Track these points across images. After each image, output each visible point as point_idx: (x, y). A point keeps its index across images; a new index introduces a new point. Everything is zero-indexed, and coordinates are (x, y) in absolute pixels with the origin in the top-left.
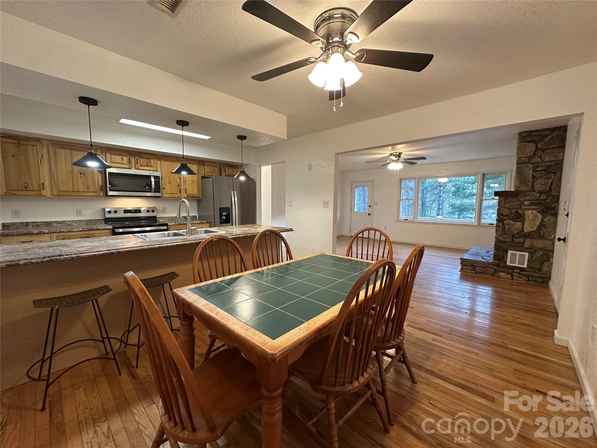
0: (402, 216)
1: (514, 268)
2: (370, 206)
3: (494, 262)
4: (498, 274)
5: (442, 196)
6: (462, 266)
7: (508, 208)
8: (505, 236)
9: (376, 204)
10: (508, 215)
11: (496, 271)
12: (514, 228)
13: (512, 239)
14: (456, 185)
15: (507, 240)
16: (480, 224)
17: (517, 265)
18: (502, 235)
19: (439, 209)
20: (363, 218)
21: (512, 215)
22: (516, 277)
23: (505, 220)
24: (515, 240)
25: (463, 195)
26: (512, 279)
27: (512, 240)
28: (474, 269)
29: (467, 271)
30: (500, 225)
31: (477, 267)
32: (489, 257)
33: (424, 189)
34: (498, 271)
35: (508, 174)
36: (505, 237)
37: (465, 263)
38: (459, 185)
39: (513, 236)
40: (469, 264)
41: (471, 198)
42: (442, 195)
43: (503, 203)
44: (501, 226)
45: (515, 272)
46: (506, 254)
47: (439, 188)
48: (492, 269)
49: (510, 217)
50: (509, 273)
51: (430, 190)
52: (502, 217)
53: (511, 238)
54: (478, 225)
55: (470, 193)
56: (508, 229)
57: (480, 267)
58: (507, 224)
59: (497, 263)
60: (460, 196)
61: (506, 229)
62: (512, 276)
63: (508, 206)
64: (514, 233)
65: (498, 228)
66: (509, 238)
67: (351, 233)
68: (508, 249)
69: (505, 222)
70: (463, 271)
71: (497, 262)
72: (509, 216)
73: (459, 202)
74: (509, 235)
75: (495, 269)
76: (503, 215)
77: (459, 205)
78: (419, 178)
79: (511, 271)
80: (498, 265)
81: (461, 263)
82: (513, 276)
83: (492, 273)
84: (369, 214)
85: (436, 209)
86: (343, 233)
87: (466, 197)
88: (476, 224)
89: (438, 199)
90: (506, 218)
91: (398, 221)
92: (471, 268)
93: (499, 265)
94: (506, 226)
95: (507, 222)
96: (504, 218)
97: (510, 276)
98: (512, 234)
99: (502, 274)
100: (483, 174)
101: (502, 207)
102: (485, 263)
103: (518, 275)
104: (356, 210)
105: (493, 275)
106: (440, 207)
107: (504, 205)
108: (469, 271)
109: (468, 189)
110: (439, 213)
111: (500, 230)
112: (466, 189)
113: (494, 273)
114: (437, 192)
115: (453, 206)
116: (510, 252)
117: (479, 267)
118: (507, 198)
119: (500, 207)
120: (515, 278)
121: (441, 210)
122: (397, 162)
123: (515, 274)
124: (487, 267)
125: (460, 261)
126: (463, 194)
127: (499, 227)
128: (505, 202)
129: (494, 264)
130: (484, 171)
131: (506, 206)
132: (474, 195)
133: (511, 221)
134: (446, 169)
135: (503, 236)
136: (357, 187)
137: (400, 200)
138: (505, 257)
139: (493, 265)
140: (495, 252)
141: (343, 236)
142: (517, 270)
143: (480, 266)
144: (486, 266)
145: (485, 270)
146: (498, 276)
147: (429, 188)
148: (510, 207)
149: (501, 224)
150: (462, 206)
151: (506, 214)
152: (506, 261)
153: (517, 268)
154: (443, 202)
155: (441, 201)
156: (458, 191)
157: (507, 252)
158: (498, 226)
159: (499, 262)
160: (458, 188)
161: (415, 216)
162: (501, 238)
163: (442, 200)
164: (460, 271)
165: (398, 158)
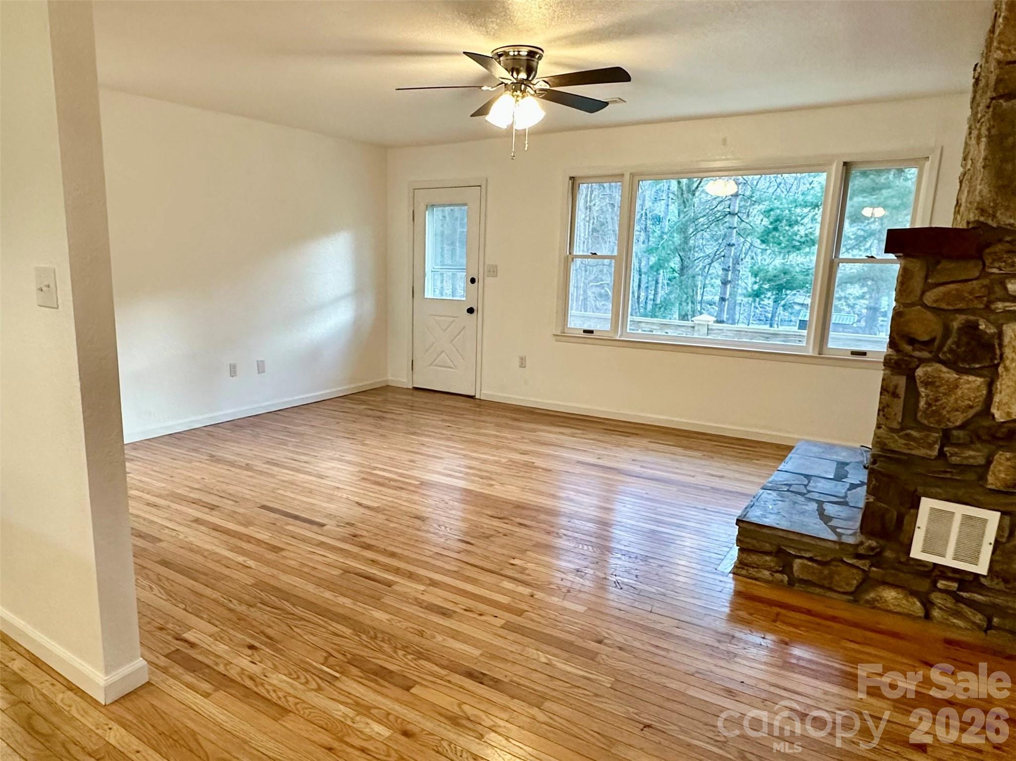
0: (576, 322)
1: (936, 572)
2: (473, 281)
3: (862, 543)
4: (872, 595)
5: (733, 245)
6: (741, 550)
7: (936, 310)
8: (914, 433)
9: (493, 271)
10: (933, 340)
11: (867, 582)
12: (952, 399)
13: (941, 450)
14: (772, 210)
15: (921, 452)
16: (825, 351)
17: (948, 561)
18: (902, 429)
19: (725, 283)
20: (452, 322)
21: (949, 342)
22: (940, 608)
23: (922, 361)
24: (952, 455)
25: (788, 241)
26: (928, 616)
27: (942, 454)
28: (786, 568)
29: (759, 575)
30: (896, 387)
31: (798, 561)
32: (845, 504)
33: (687, 221)
34: (877, 580)
35: (928, 164)
36: (914, 439)
37: (754, 542)
38: (778, 211)
39: (946, 437)
40: (767, 547)
41: (807, 250)
42: (733, 242)
43: (917, 284)
44: (902, 391)
45: (941, 591)
46: (912, 511)
47: (726, 220)
48: (855, 571)
49: (940, 349)
50: (914, 593)
51: (703, 225)
52: (908, 348)
53: (937, 447)
54: (816, 355)
55: (806, 235)
56: (929, 405)
57: (810, 559)
58: (926, 384)
59: (872, 549)
60: (780, 244)
61: (922, 404)
62: (928, 605)
63: (936, 301)
64: (950, 425)
65: (887, 397)
66: (930, 446)
67: (415, 376)
68: (920, 489)
69: (919, 372)
70: (744, 572)
71: (873, 543)
72: (936, 343)
73: (778, 262)
74: (929, 429)
75: (863, 570)
76: (912, 341)
77: (775, 272)
78: (632, 175)
79: (923, 585)
80: (876, 557)
81: (739, 541)
82: (933, 604)
83: (852, 589)
84: (471, 311)
85: (719, 282)
86: (390, 377)
87: (794, 247)
88: (811, 354)
89: (723, 254)
90: (925, 355)
91: (563, 335)
92: (772, 564)
93: (879, 554)
94: (922, 390)
95: (926, 373)
96: (917, 354)
97: (918, 603)
98: (943, 426)
99: (890, 595)
100: (845, 164)
101: (913, 304)
102: (830, 545)
103: (950, 603)
104: (429, 294)
105: (855, 596)
106: (727, 275)
107: (923, 293)
108: (767, 573)
109: (802, 224)
110: (725, 293)
111: (898, 406)
112: (797, 222)
113: (858, 587)
114: (721, 230)
115: (761, 274)
116: (927, 504)
117: (805, 562)
118: (938, 263)
119: (906, 305)
120: (936, 613)
121: (728, 286)
122: (523, 92)
123: (937, 598)
124: (832, 560)
125: (735, 530)
126: (787, 238)
127: (895, 395)
128: (926, 278)
129: (861, 550)
130: (850, 152)
131: (930, 297)
132: (813, 243)
133: (944, 369)
134: (724, 142)
135: (908, 435)
136: (433, 206)
137: (569, 258)
138: (906, 526)
139: (859, 556)
140: (871, 500)
141: (388, 386)
142: (950, 584)
143: (808, 555)
144: (829, 559)
145: (826, 572)
146: (874, 600)
147: (701, 220)
148: (944, 306)
149: (901, 381)
150: (782, 275)
151: (926, 338)
152: (906, 541)
153: (950, 575)
154: (737, 262)
155: (731, 260)
156: (776, 229)
157: (916, 505)
158: (891, 389)
159: (882, 542)
160: (776, 221)
161: (619, 317)
162: (898, 444)
163: (735, 253)
164: (735, 573)
165: (523, 75)
